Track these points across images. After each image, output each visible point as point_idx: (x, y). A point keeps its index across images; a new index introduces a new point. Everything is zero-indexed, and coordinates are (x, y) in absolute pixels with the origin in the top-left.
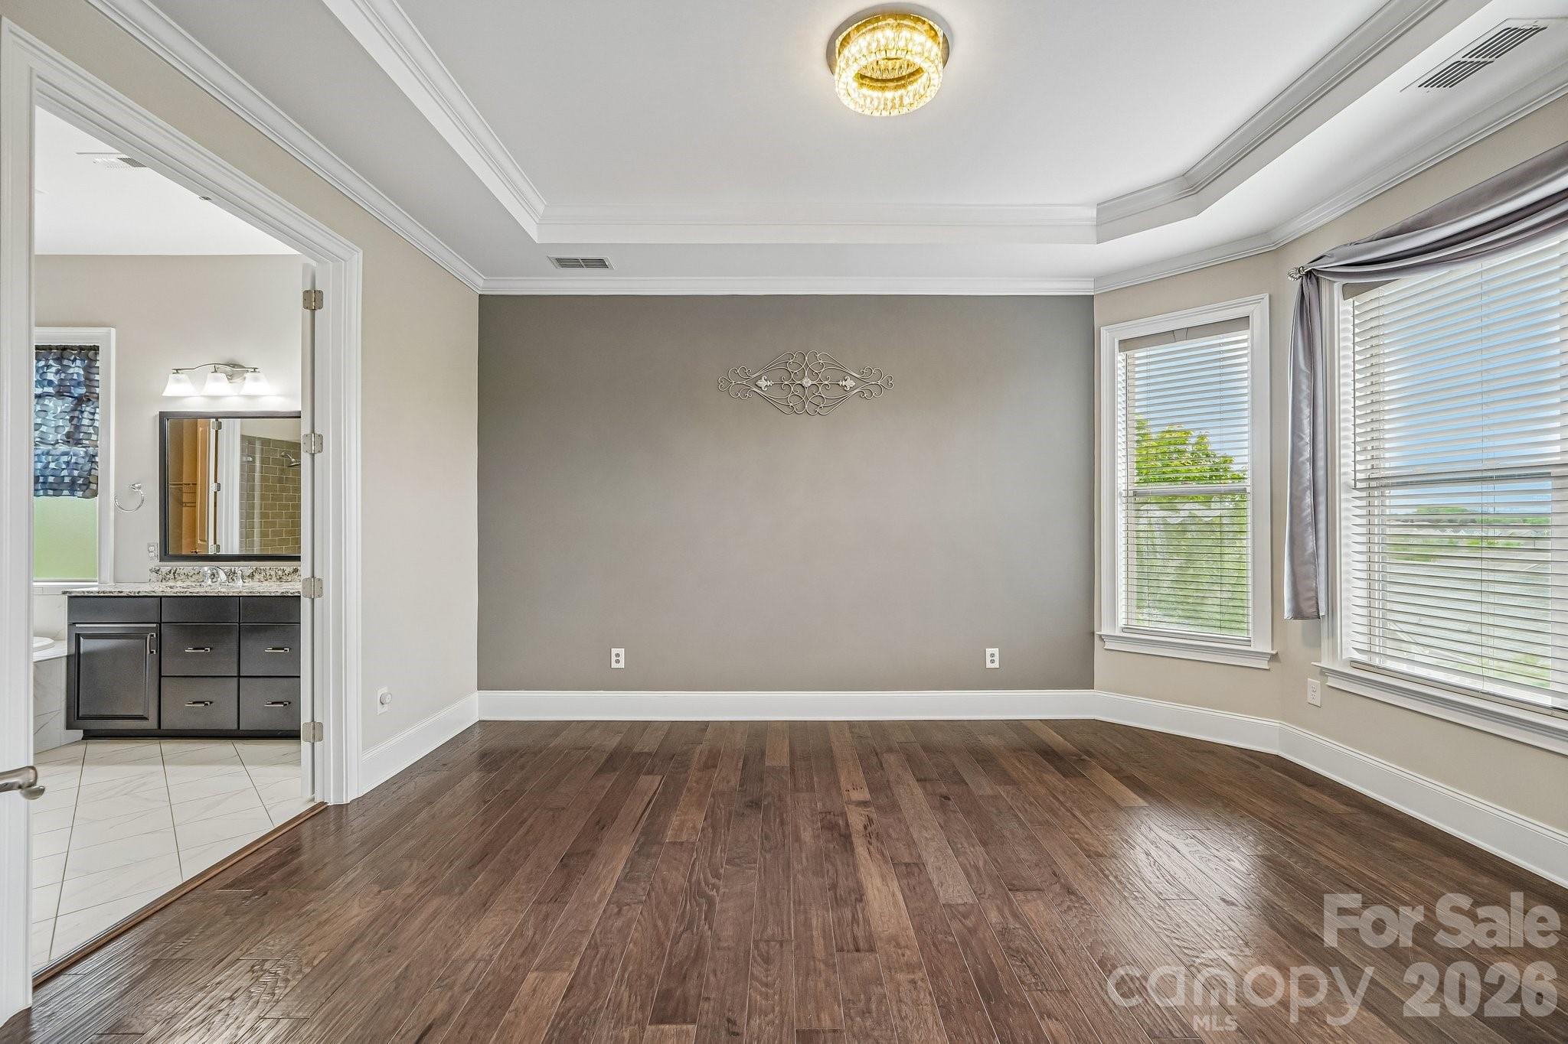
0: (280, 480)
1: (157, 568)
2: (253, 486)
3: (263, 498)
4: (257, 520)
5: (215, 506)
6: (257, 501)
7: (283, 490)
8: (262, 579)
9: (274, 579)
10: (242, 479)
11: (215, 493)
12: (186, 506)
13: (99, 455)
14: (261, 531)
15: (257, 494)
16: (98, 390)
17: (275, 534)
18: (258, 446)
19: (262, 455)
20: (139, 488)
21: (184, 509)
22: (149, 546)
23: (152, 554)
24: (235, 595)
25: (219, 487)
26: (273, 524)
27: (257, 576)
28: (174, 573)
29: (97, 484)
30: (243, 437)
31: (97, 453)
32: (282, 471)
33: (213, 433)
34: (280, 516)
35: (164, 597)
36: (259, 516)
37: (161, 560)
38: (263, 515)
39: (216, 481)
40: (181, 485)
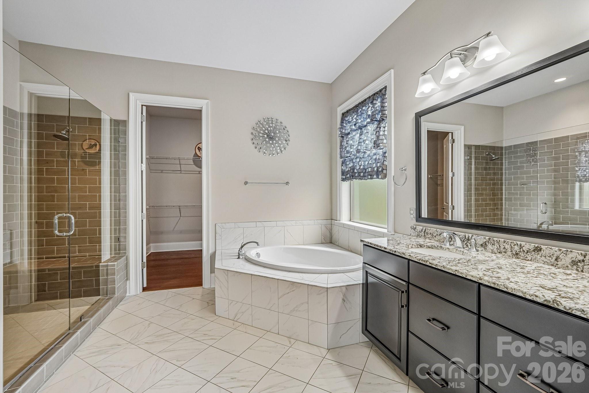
0: (486, 169)
1: (415, 227)
2: (471, 173)
3: (476, 179)
4: (473, 192)
5: (452, 185)
6: (473, 182)
7: (487, 174)
8: (495, 250)
9: (509, 253)
10: (465, 169)
11: (452, 177)
12: (439, 186)
13: (387, 152)
14: (475, 199)
15: (473, 177)
16: (386, 112)
17: (483, 200)
18: (473, 150)
19: (476, 154)
20: (405, 170)
21: (438, 187)
22: (411, 210)
23: (412, 216)
24: (474, 279)
25: (453, 175)
26: (482, 194)
27: (490, 247)
28: (425, 232)
29: (387, 170)
30: (465, 145)
31: (386, 151)
32: (487, 163)
33: (450, 145)
34: (485, 189)
35: (411, 260)
36: (474, 189)
37: (417, 221)
38: (476, 189)
39: (452, 171)
40: (437, 176)
